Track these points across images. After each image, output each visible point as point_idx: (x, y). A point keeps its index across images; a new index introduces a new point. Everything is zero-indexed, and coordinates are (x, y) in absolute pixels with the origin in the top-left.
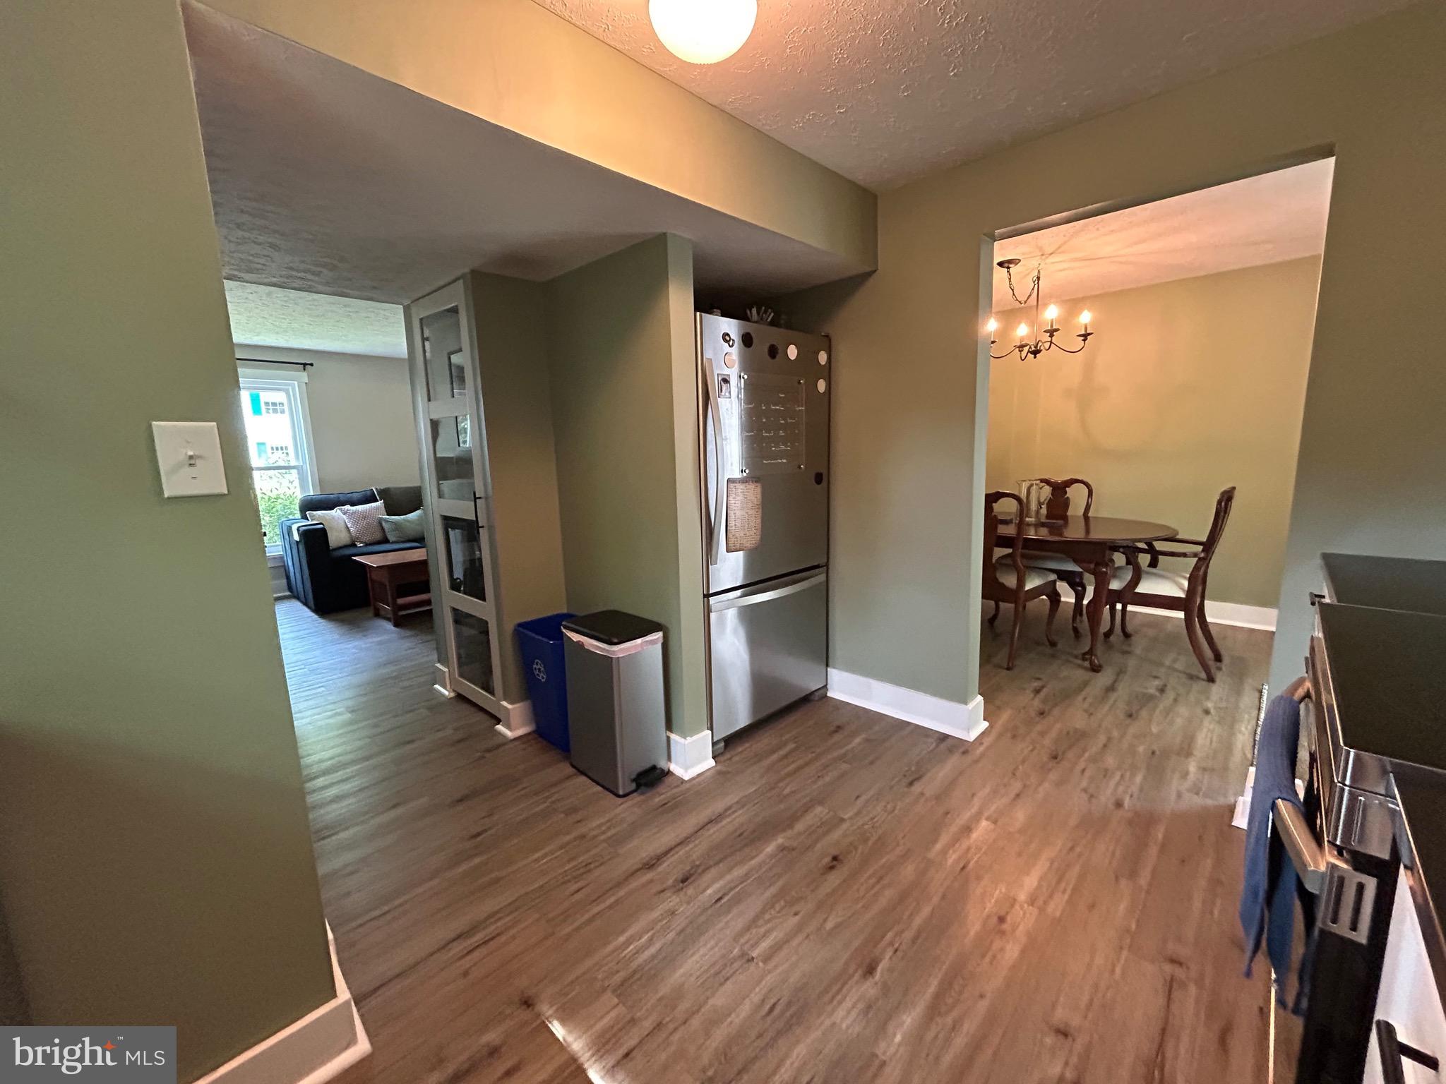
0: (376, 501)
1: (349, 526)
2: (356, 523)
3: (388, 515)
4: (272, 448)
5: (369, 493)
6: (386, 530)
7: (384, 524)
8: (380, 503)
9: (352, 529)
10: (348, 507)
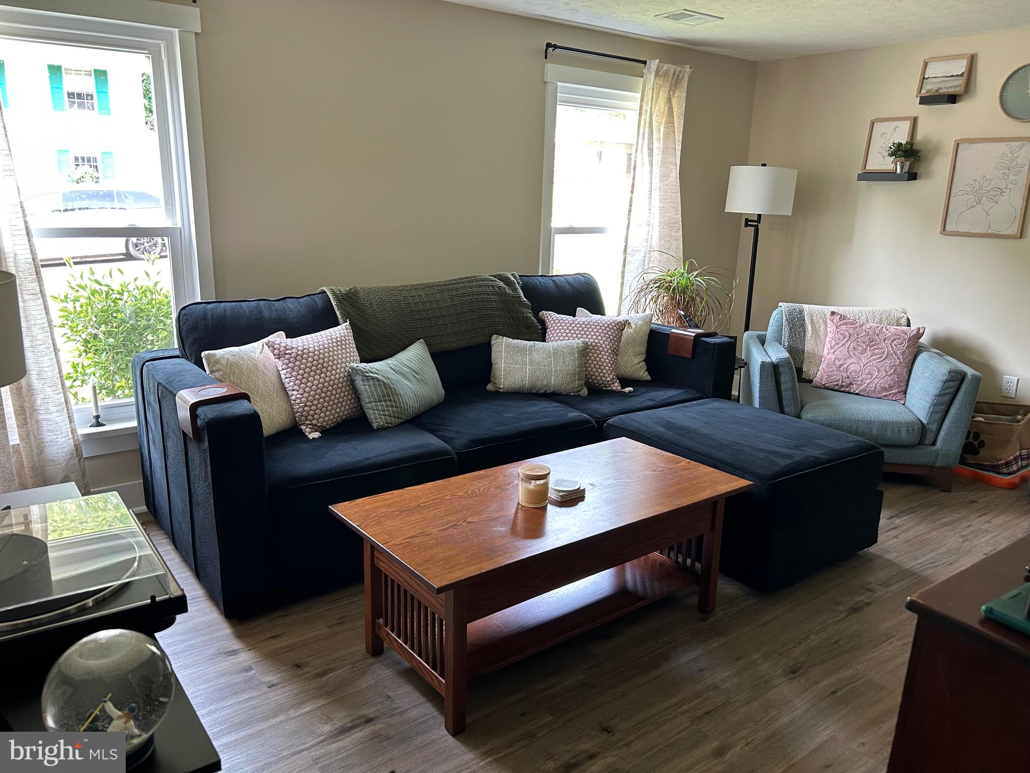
0: (336, 324)
1: (289, 385)
2: (302, 380)
3: (362, 361)
4: (76, 159)
5: (319, 300)
6: (365, 399)
7: (359, 381)
8: (342, 331)
9: (294, 395)
10: (279, 338)
